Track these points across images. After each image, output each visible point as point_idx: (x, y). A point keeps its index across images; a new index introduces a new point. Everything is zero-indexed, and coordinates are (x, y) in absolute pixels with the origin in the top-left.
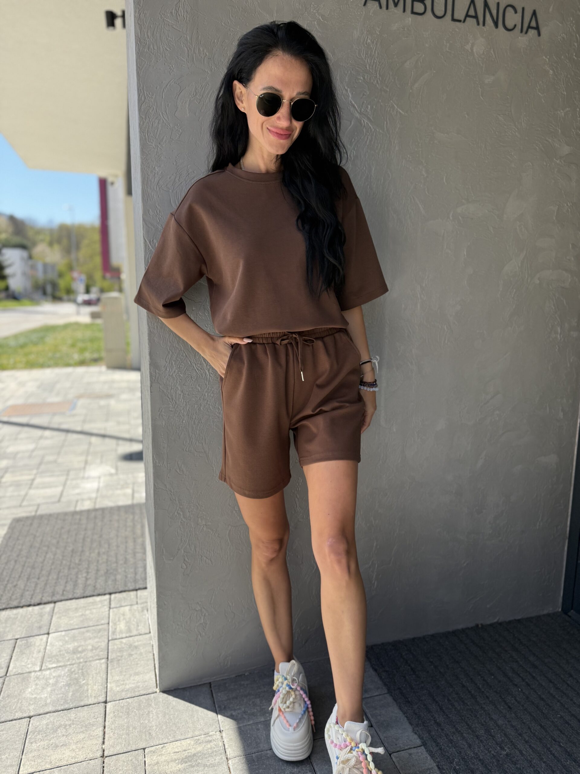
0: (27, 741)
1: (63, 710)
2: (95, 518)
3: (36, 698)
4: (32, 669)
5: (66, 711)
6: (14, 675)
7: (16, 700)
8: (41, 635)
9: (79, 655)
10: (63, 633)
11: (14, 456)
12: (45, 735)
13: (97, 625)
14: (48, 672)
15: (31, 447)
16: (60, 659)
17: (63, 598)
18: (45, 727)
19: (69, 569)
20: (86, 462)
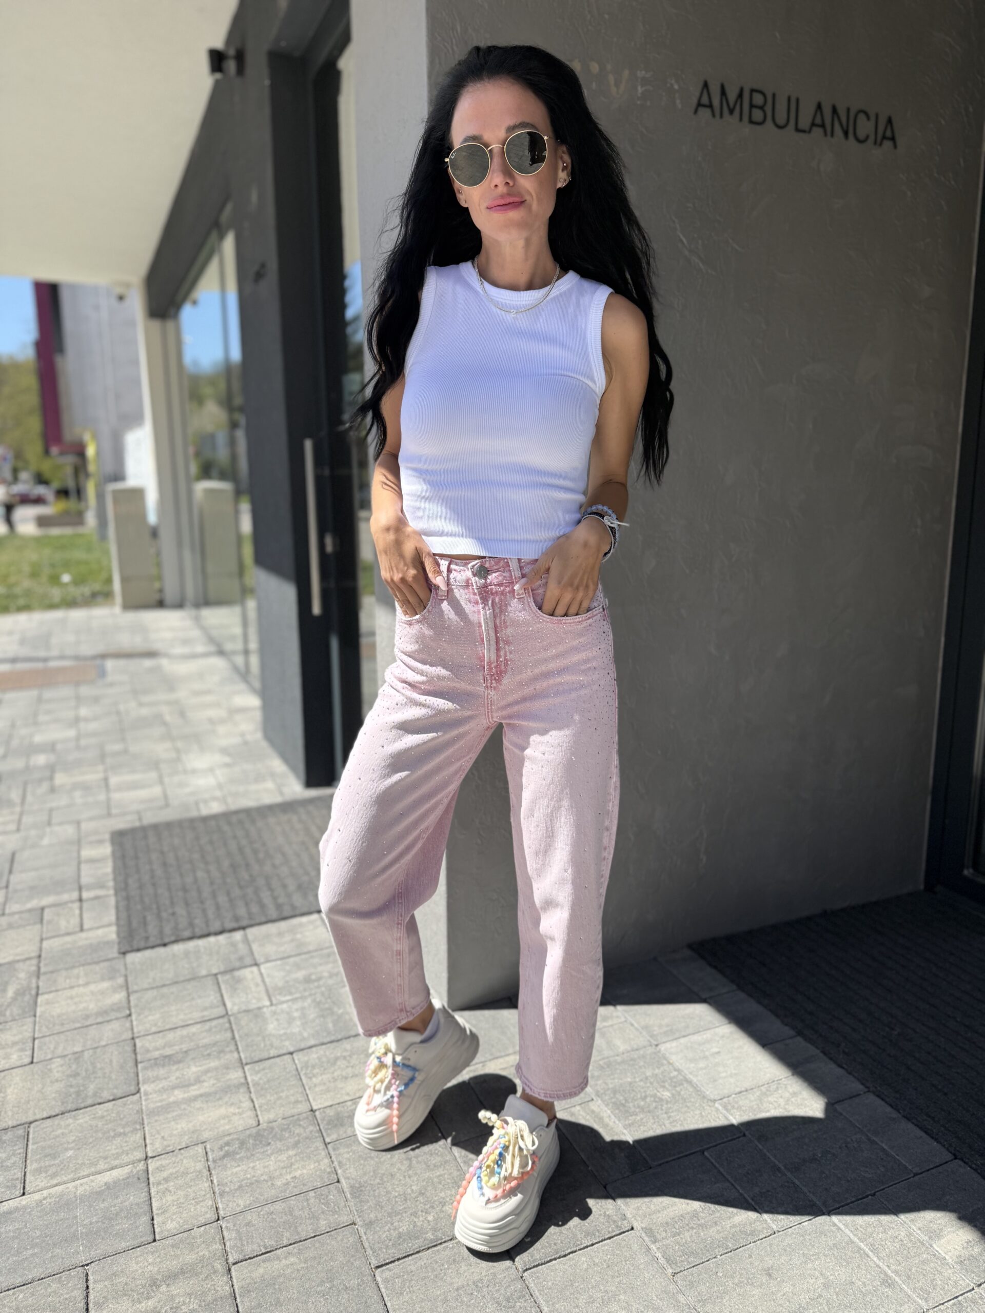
0: (303, 1077)
1: (332, 1042)
2: (240, 822)
3: (285, 1034)
4: (260, 1005)
5: (335, 1044)
6: (239, 1012)
7: (260, 1038)
8: (246, 967)
9: (316, 984)
10: (279, 962)
11: (51, 747)
12: (322, 1069)
13: (322, 949)
14: (285, 1006)
15: (72, 733)
16: (293, 990)
17: (253, 922)
18: (317, 1061)
19: (241, 887)
20: (178, 751)
